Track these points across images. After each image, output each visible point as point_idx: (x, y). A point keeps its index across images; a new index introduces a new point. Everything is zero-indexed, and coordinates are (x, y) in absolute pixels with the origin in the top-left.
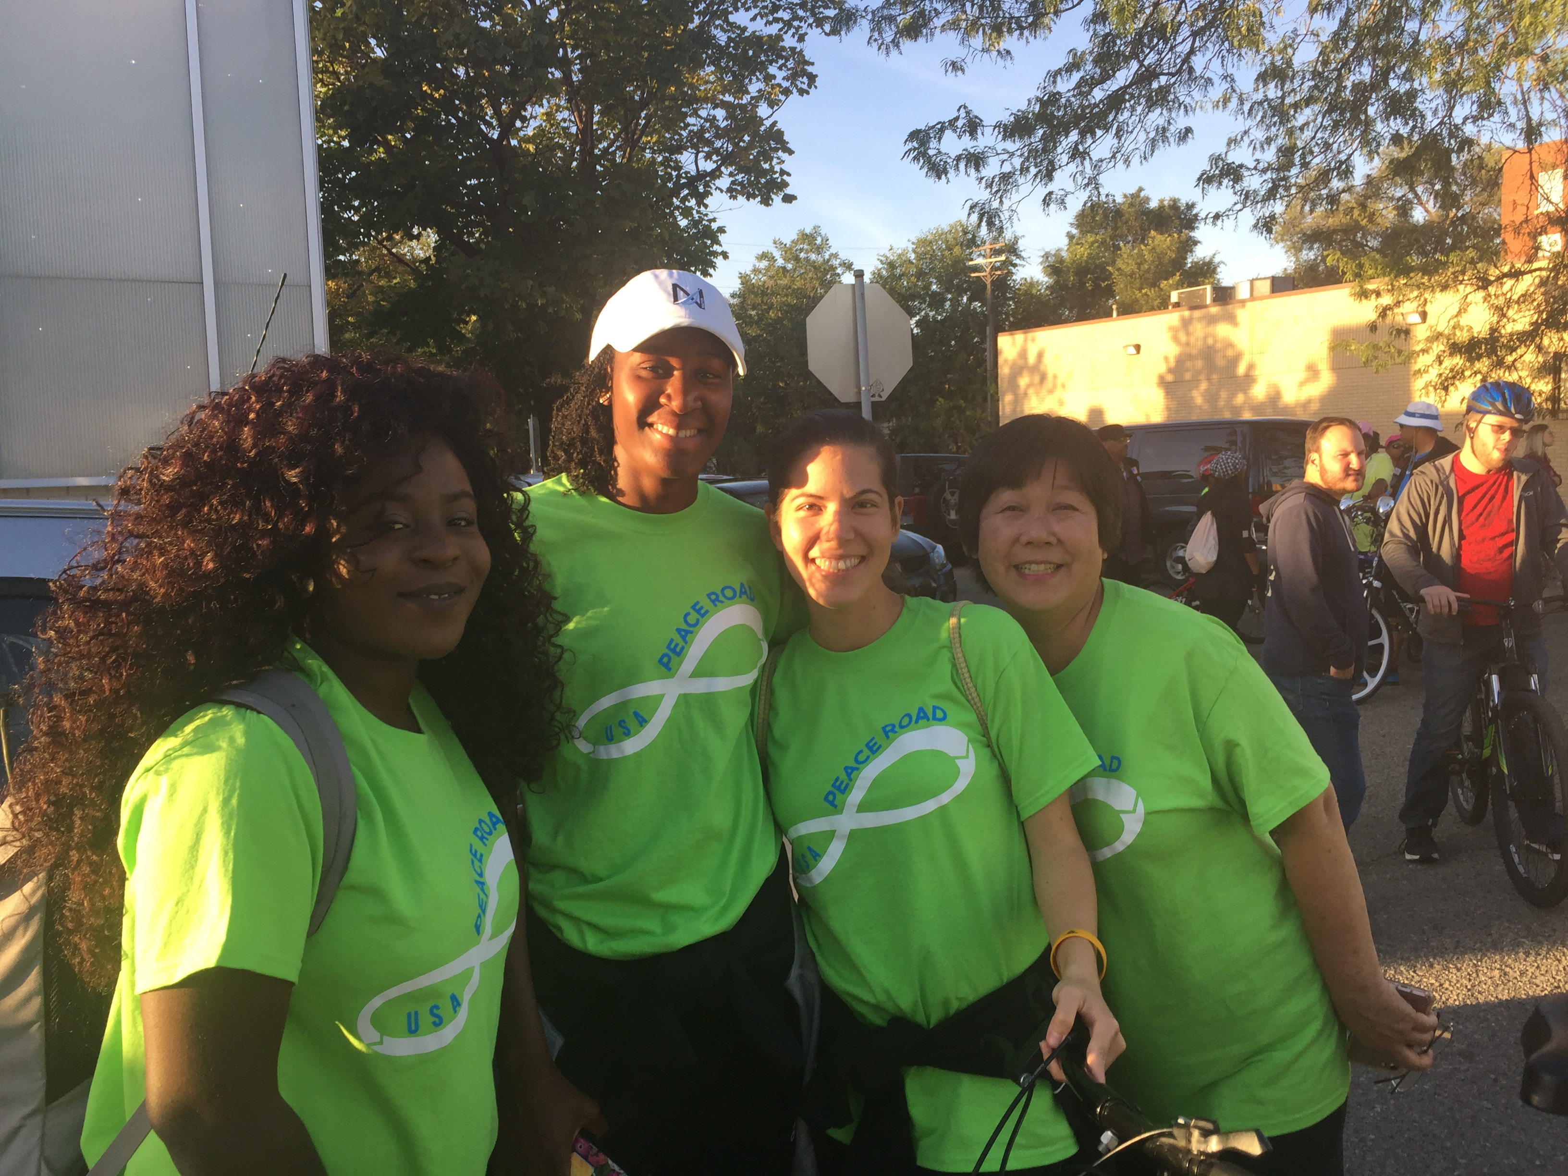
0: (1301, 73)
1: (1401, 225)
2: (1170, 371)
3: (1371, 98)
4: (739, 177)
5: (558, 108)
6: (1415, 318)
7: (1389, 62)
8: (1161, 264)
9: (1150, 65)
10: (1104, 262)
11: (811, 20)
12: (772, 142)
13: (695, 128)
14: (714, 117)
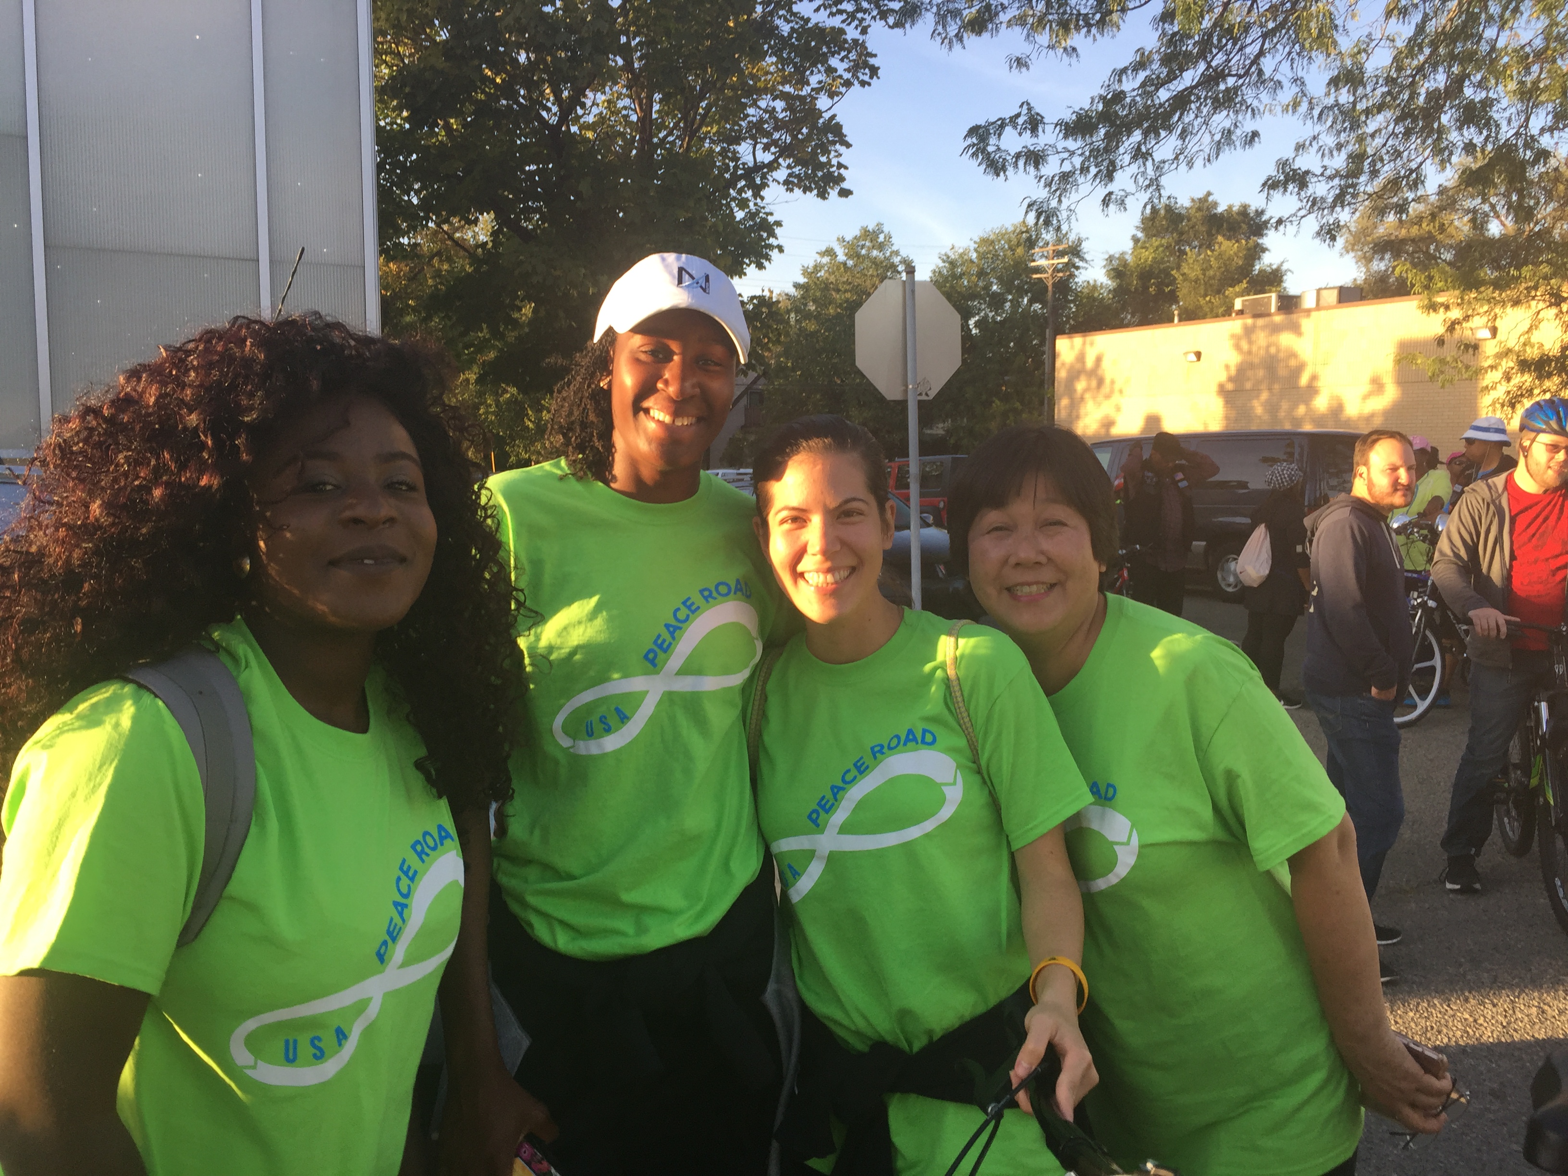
0: (1375, 79)
1: (1476, 238)
2: (1230, 379)
3: (1444, 105)
4: (796, 170)
5: (620, 96)
6: (1485, 334)
7: (1465, 70)
8: (1227, 270)
9: (1218, 66)
10: (1168, 267)
11: (875, 13)
12: (830, 135)
13: (754, 119)
14: (774, 108)
